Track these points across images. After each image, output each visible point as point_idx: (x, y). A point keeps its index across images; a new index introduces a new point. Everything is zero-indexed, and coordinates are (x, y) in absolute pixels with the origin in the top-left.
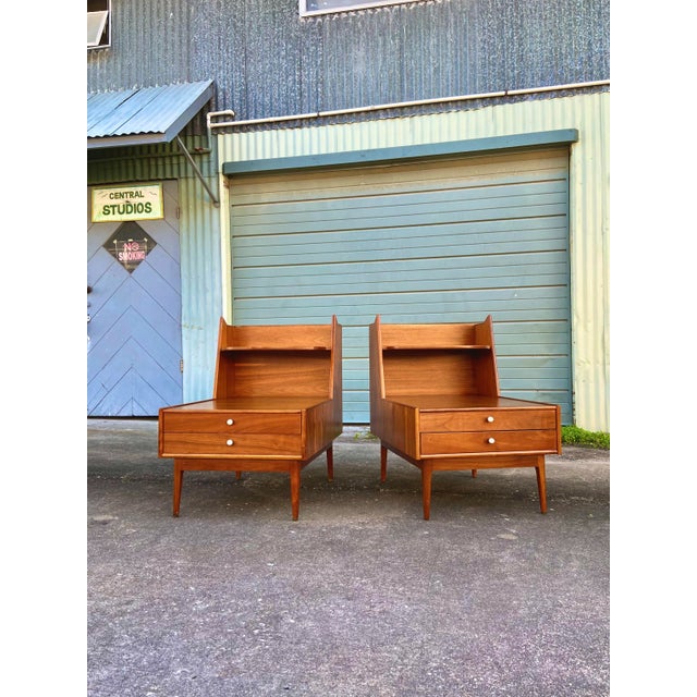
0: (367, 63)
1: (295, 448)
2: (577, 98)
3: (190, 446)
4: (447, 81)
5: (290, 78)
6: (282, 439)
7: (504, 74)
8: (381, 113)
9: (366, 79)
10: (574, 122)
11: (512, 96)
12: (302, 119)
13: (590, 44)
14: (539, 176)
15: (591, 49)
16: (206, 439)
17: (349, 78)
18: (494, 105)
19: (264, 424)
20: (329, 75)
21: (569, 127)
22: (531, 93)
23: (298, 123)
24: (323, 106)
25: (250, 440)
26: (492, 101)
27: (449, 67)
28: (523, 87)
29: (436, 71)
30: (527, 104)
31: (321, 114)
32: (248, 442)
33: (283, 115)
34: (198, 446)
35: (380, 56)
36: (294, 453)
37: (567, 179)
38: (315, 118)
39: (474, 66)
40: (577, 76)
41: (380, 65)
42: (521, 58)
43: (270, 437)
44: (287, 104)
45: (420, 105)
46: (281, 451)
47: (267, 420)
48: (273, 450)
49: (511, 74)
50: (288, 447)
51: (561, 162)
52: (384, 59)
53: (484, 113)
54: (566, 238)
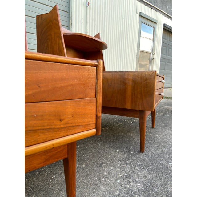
54: (69, 22)
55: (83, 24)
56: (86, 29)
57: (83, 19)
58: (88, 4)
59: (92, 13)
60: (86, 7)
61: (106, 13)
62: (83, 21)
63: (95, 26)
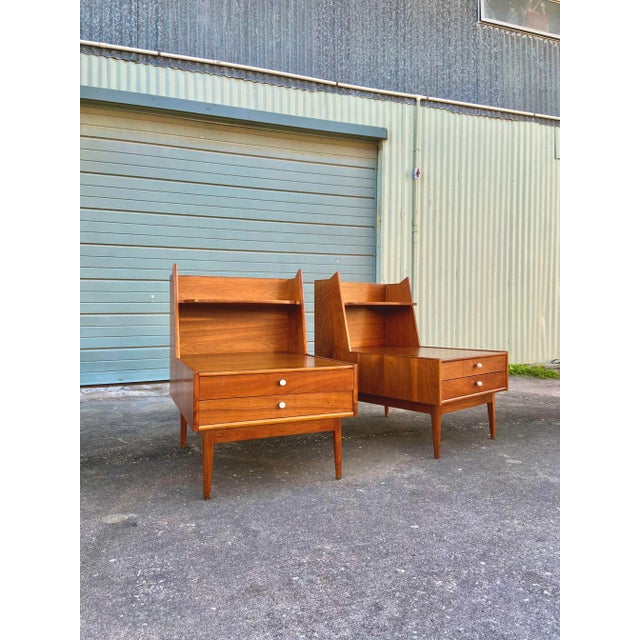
0: (212, 16)
1: (346, 405)
2: (387, 103)
3: (233, 414)
4: (288, 57)
5: (125, 6)
6: (333, 396)
7: (334, 66)
8: (226, 71)
9: (210, 32)
10: (384, 122)
11: (341, 87)
12: (138, 53)
13: (397, 61)
14: (355, 162)
15: (397, 65)
16: (252, 403)
17: (193, 26)
18: (326, 91)
19: (317, 383)
20: (171, 16)
21: (381, 125)
22: (355, 90)
23: (133, 57)
24: (162, 46)
25: (302, 400)
26: (324, 87)
27: (290, 46)
28: (348, 83)
29: (279, 45)
30: (352, 99)
31: (162, 54)
32: (299, 403)
33: (116, 44)
34: (242, 412)
35: (225, 14)
36: (345, 410)
37: (375, 169)
38: (154, 56)
39: (310, 51)
40: (388, 85)
41: (225, 22)
42: (348, 57)
43: (321, 396)
44: (121, 33)
45: (264, 73)
46: (334, 409)
47: (320, 378)
48: (326, 409)
49: (340, 68)
50: (339, 405)
51: (371, 154)
52: (229, 19)
53: (319, 96)
54: (374, 217)
55: (406, 217)
56: (413, 226)
57: (406, 208)
58: (418, 174)
59: (429, 189)
60: (414, 179)
61: (463, 179)
62: (407, 211)
63: (435, 215)
